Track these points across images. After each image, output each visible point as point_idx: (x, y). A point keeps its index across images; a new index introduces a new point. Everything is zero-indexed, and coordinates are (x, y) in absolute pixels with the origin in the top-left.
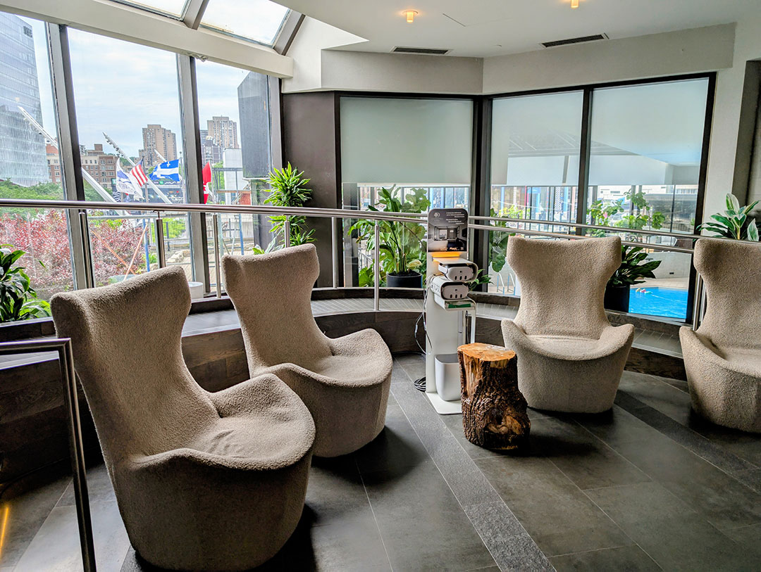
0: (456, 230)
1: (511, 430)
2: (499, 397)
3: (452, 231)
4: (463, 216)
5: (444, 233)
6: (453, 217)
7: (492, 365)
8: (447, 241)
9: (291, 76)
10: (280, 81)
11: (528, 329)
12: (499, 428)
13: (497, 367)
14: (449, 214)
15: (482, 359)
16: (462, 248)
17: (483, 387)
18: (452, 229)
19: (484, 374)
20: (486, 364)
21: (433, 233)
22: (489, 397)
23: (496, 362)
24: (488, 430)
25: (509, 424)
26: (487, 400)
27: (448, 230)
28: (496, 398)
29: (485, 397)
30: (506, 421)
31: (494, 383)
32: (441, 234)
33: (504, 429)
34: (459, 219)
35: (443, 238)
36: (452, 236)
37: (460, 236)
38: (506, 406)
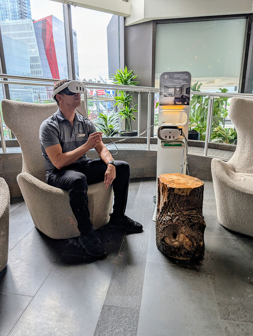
0: (181, 89)
1: (183, 245)
2: (177, 217)
3: (178, 89)
4: (187, 77)
5: (171, 91)
6: (179, 79)
7: (176, 192)
8: (174, 98)
9: (130, 14)
10: (125, 18)
11: (238, 168)
12: (173, 242)
13: (180, 193)
14: (176, 76)
15: (169, 186)
16: (186, 103)
17: (167, 208)
18: (178, 88)
19: (168, 197)
20: (171, 190)
21: (163, 91)
22: (170, 216)
23: (179, 189)
24: (164, 241)
25: (181, 240)
26: (168, 218)
27: (175, 88)
28: (175, 217)
29: (167, 216)
30: (179, 237)
31: (176, 205)
32: (169, 92)
33: (176, 243)
34: (184, 80)
35: (171, 95)
36: (178, 93)
37: (184, 94)
38: (182, 226)
